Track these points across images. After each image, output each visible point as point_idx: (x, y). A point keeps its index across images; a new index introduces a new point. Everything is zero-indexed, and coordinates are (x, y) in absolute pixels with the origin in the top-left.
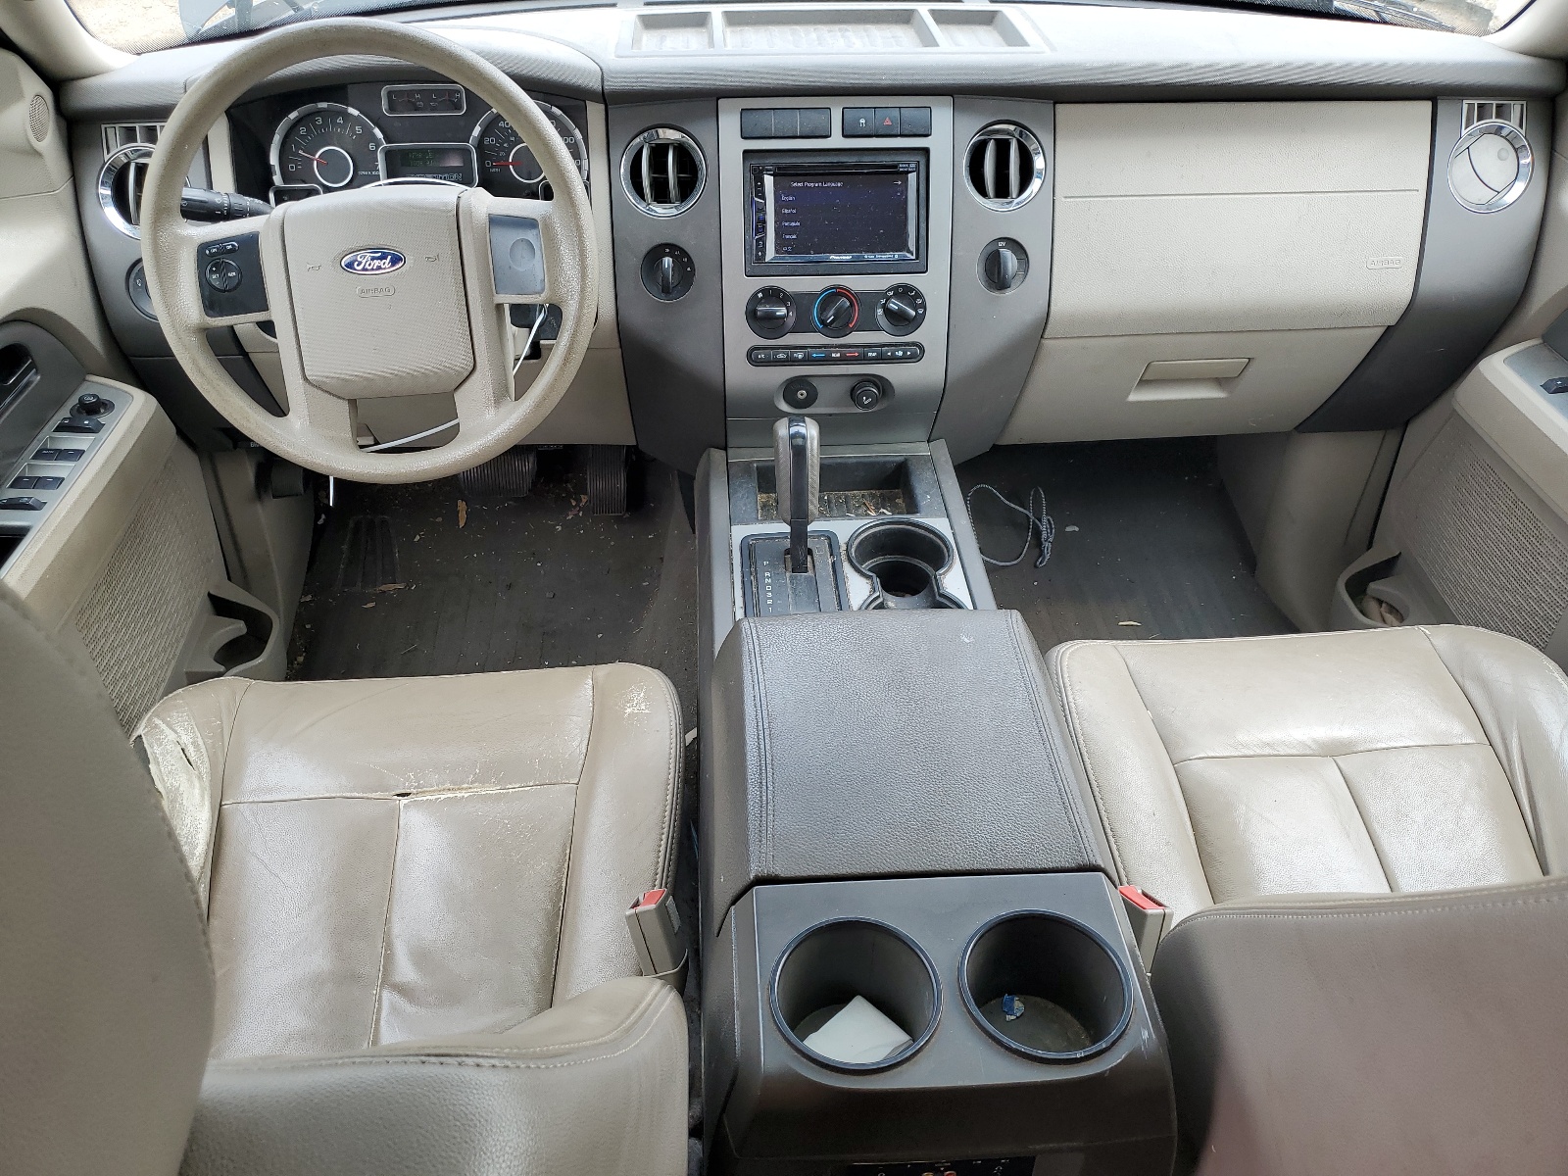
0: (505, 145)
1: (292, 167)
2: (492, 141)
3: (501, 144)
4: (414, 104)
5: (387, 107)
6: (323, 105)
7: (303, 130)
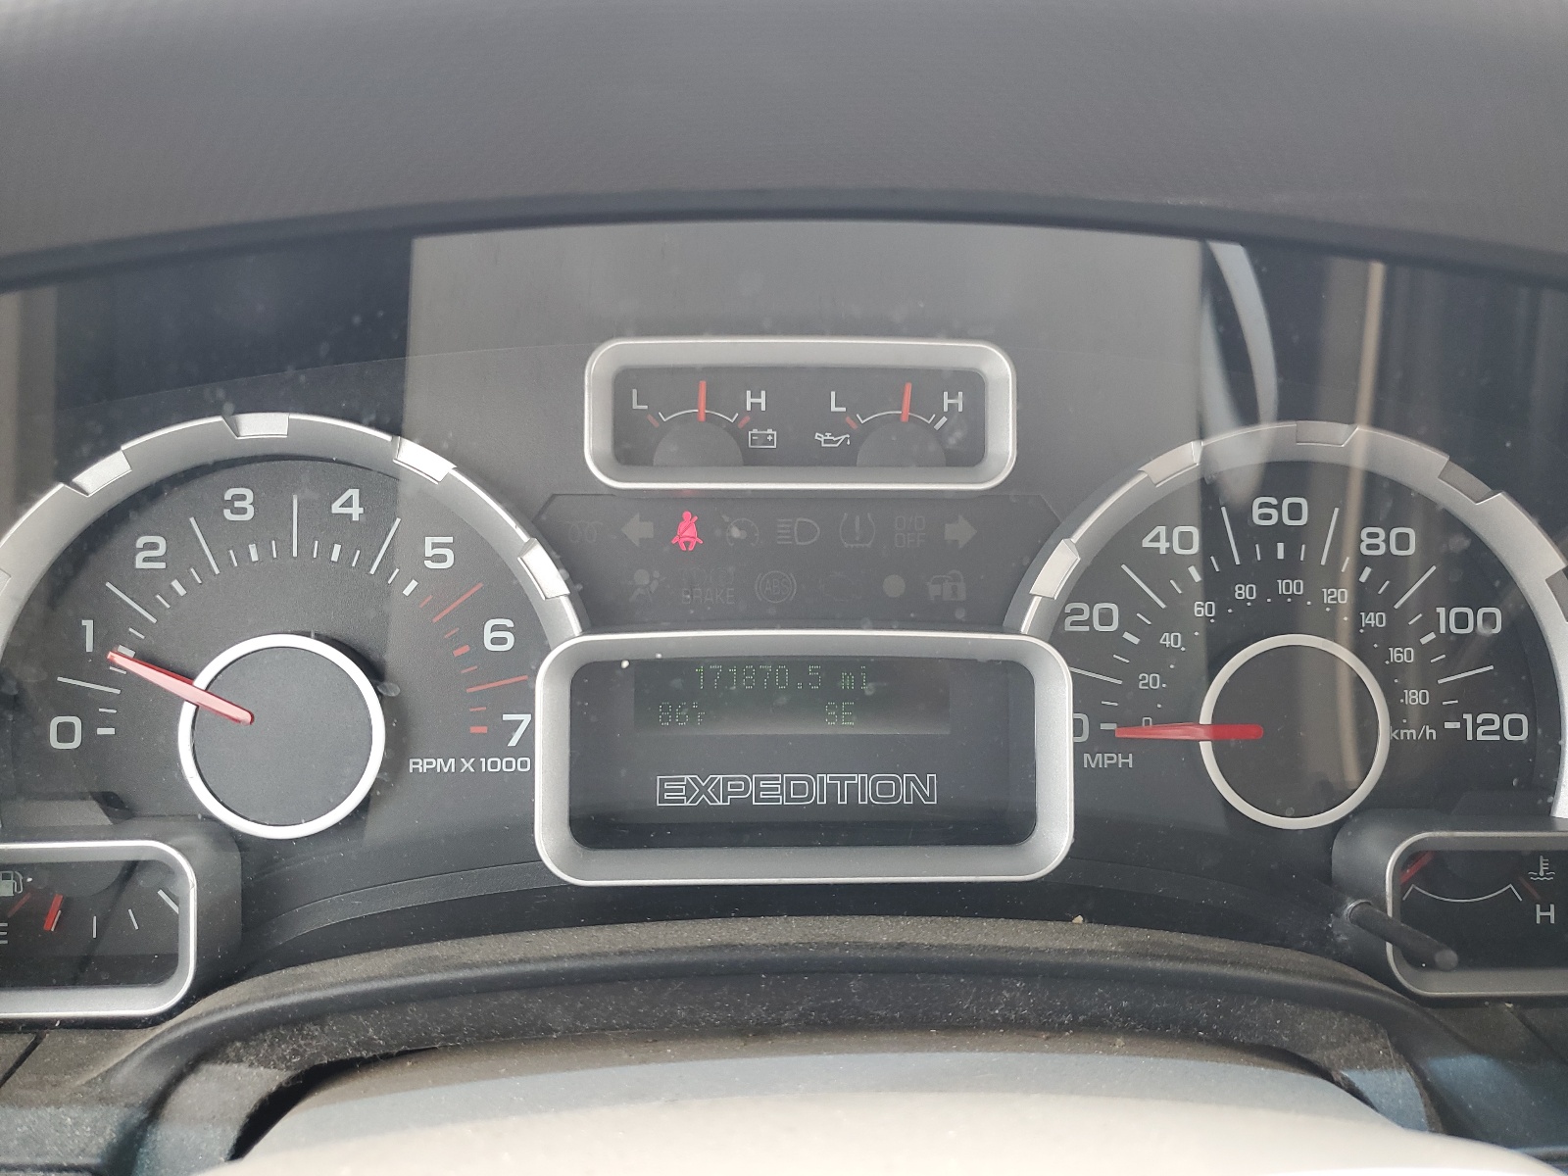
0: (1168, 640)
1: (66, 733)
2: (1106, 618)
3: (1150, 636)
4: (737, 434)
5: (606, 446)
6: (263, 427)
7: (149, 551)
